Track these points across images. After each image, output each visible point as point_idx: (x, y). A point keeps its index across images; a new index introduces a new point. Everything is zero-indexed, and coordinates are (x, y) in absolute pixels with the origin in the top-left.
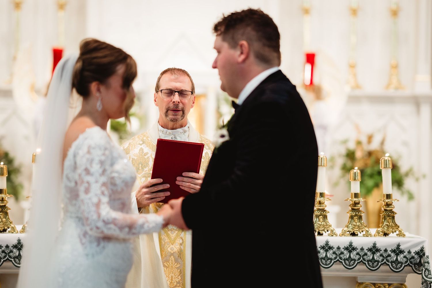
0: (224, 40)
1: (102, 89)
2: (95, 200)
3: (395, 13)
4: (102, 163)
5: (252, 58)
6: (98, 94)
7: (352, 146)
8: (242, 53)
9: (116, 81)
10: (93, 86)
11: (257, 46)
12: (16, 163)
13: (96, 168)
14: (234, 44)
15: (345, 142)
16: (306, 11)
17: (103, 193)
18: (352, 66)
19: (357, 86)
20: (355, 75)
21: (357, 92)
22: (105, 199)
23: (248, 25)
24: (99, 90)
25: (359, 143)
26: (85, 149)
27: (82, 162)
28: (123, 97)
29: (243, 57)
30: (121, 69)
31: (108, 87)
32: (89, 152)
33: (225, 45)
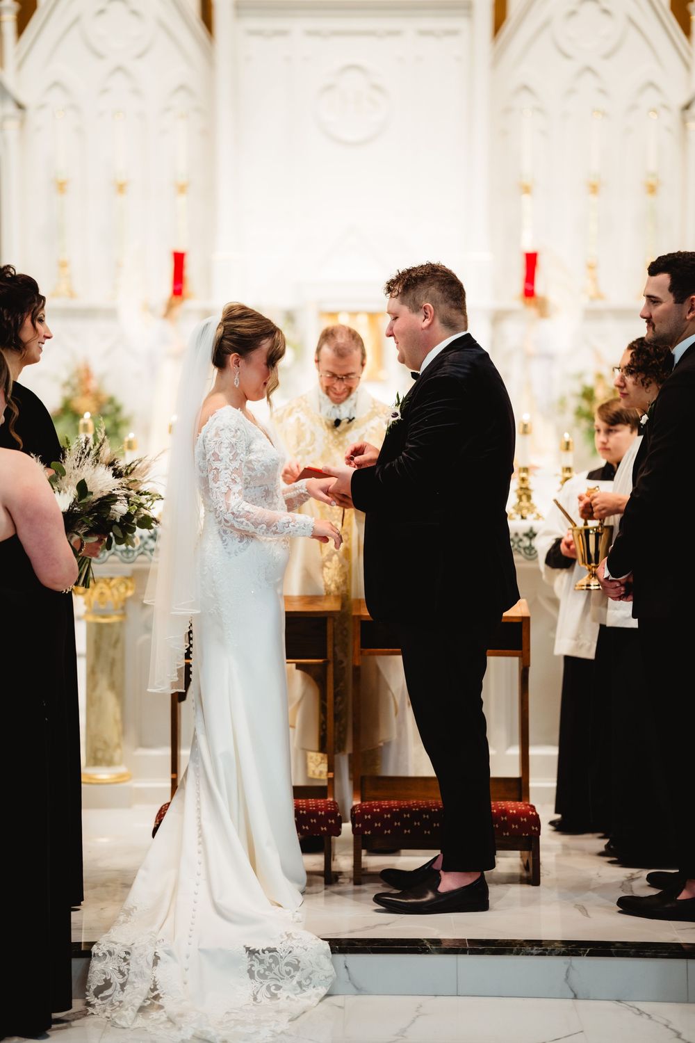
0: (403, 302)
1: (242, 362)
2: (224, 489)
3: (652, 189)
4: (233, 446)
5: (437, 323)
6: (235, 368)
7: (590, 381)
8: (426, 317)
9: (259, 356)
10: (232, 358)
11: (443, 308)
12: (125, 412)
13: (225, 453)
14: (416, 308)
15: (580, 376)
16: (527, 190)
17: (234, 481)
18: (591, 267)
19: (599, 296)
20: (595, 280)
21: (599, 304)
22: (237, 488)
23: (431, 284)
24: (237, 363)
25: (600, 377)
26: (213, 432)
27: (211, 446)
28: (267, 375)
29: (427, 322)
30: (266, 344)
31: (248, 362)
32: (217, 434)
33: (405, 309)
